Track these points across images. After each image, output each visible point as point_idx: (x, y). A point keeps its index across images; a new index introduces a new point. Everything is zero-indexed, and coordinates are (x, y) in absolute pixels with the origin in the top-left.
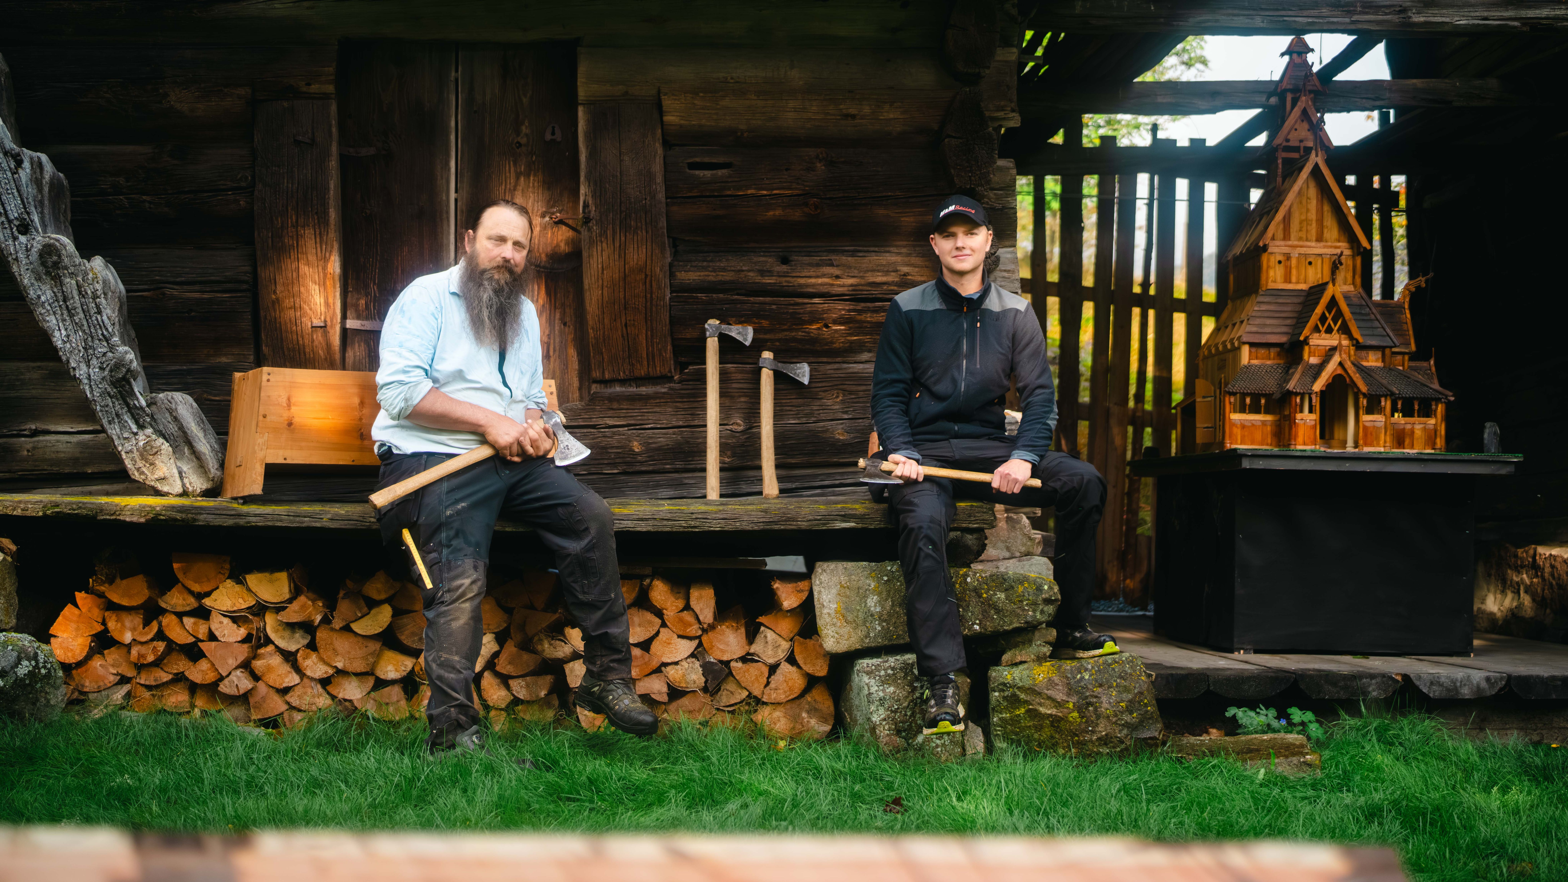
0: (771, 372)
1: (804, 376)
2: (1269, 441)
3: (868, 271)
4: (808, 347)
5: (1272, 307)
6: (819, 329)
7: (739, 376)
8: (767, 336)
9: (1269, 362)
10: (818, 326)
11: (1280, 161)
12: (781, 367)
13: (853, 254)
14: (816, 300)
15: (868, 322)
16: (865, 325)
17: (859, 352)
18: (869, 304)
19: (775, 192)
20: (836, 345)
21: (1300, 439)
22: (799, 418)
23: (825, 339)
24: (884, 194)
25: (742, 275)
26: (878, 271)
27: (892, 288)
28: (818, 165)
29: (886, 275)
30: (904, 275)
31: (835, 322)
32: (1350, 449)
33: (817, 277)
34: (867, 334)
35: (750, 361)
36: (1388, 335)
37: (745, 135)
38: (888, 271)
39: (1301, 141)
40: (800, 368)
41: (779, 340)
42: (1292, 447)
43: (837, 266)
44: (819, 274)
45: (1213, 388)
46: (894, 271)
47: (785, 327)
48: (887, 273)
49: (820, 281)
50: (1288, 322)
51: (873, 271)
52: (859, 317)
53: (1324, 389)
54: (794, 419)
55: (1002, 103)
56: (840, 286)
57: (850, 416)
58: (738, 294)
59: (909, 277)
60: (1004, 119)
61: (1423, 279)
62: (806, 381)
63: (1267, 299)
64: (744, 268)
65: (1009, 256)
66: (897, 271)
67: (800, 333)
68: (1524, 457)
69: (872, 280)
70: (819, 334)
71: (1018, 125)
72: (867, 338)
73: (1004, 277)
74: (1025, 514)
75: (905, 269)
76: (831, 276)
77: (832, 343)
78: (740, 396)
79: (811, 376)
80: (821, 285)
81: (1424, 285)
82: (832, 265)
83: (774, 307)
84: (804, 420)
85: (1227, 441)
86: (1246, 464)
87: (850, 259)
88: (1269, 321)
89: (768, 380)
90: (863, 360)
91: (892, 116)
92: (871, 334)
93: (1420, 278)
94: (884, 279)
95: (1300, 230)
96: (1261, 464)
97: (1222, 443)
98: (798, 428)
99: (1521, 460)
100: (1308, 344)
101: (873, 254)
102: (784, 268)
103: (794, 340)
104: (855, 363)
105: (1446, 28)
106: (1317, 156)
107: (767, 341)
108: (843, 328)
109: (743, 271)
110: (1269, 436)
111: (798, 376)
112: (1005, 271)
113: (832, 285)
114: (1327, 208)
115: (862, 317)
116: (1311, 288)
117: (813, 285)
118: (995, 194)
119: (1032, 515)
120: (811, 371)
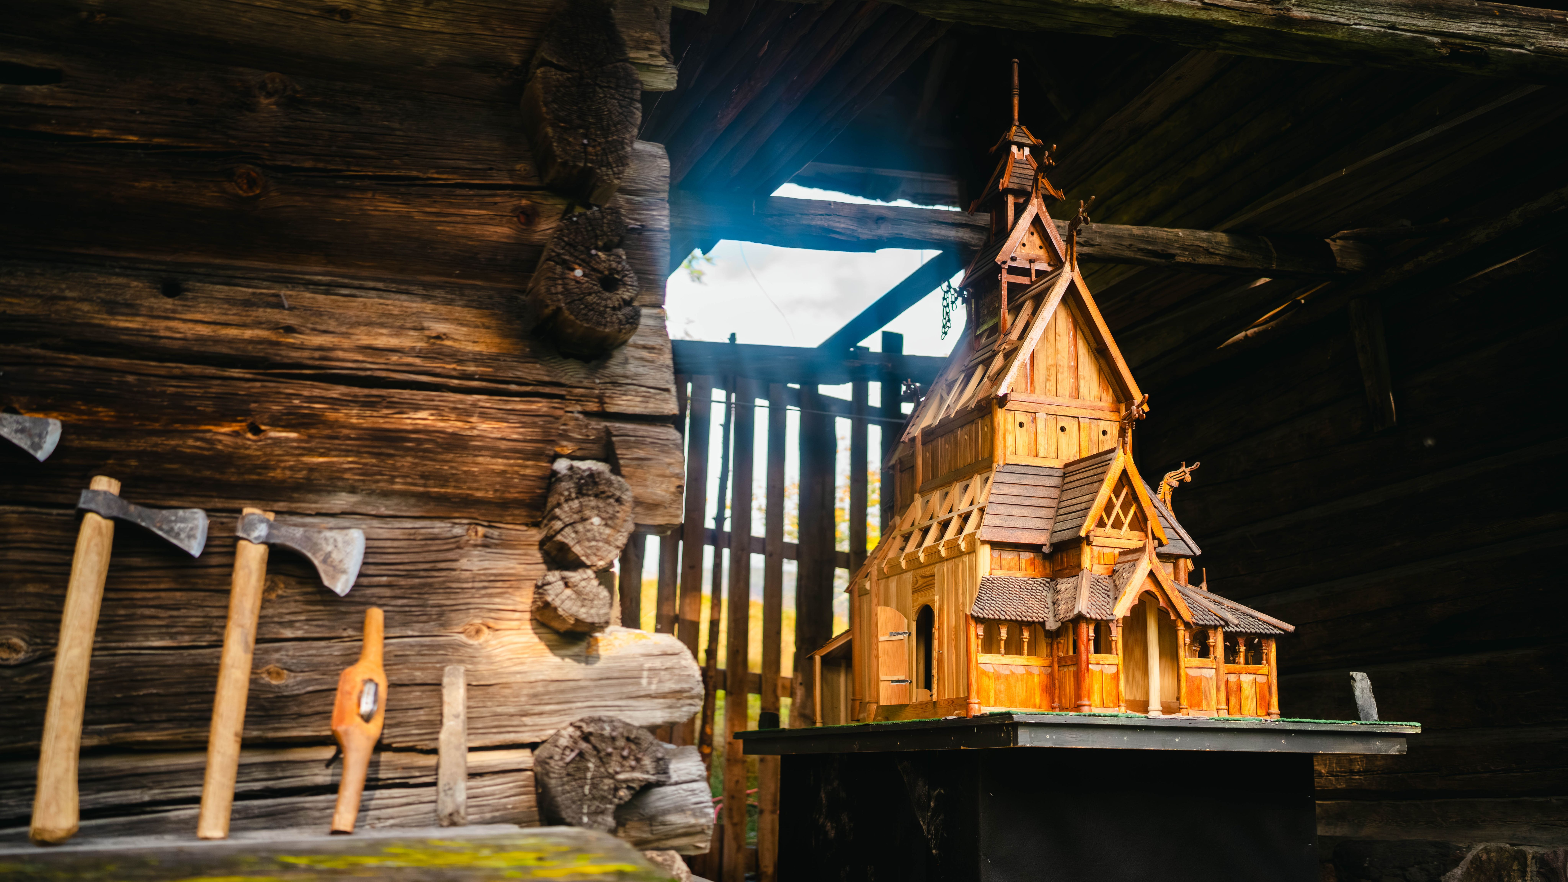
0: (108, 526)
1: (190, 537)
2: (1038, 701)
3: (359, 324)
4: (208, 473)
5: (1016, 490)
6: (236, 434)
7: (28, 533)
8: (111, 444)
9: (1019, 575)
10: (236, 427)
11: (1004, 286)
12: (135, 513)
13: (328, 289)
14: (236, 373)
15: (353, 427)
16: (346, 431)
17: (329, 492)
18: (356, 390)
19: (157, 140)
20: (277, 474)
21: (1096, 697)
22: (172, 636)
23: (249, 457)
24: (402, 173)
25: (61, 306)
26: (382, 325)
27: (410, 360)
28: (264, 101)
29: (397, 335)
30: (438, 337)
31: (277, 422)
32: (1155, 713)
33: (244, 326)
34: (347, 452)
35: (61, 499)
36: (1182, 539)
37: (99, 18)
38: (402, 327)
39: (1031, 261)
40: (184, 520)
41: (138, 455)
42: (1086, 710)
43: (291, 309)
44: (249, 320)
45: (906, 621)
46: (415, 329)
47: (157, 426)
48: (400, 330)
49: (248, 334)
50: (1043, 513)
51: (370, 324)
52: (331, 415)
53: (1128, 614)
54: (161, 636)
55: (647, 35)
56: (293, 347)
57: (299, 634)
58: (44, 347)
59: (448, 343)
60: (648, 66)
61: (1188, 470)
62: (195, 549)
63: (1007, 478)
64: (68, 294)
65: (651, 322)
66: (423, 329)
67: (191, 442)
68: (1422, 727)
69: (366, 340)
70: (237, 447)
71: (672, 86)
72: (347, 461)
73: (642, 359)
74: (677, 849)
75: (441, 328)
76: (276, 327)
77: (266, 467)
78: (25, 582)
79: (209, 539)
80: (250, 341)
81: (1188, 478)
82: (280, 306)
83: (130, 378)
84: (186, 640)
85: (974, 699)
86: (1025, 739)
87: (320, 298)
88: (1016, 511)
89: (96, 540)
90: (337, 510)
91: (426, 25)
92: (358, 453)
93: (1183, 469)
94: (394, 342)
95: (1048, 380)
96: (1047, 740)
97: (965, 702)
98: (171, 658)
99: (1419, 731)
100: (1089, 543)
101: (373, 293)
102: (168, 303)
103: (176, 455)
104: (319, 514)
105: (1340, 35)
106: (1072, 270)
107: (107, 454)
108: (293, 435)
109: (65, 298)
110: (1037, 692)
111: (177, 535)
112: (644, 347)
113: (278, 344)
114: (1083, 349)
115: (340, 415)
116: (1067, 465)
117: (231, 341)
118: (628, 201)
119: (693, 853)
120: (210, 528)
